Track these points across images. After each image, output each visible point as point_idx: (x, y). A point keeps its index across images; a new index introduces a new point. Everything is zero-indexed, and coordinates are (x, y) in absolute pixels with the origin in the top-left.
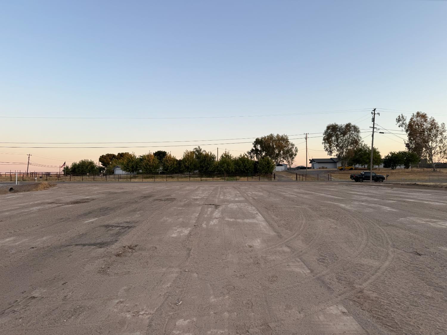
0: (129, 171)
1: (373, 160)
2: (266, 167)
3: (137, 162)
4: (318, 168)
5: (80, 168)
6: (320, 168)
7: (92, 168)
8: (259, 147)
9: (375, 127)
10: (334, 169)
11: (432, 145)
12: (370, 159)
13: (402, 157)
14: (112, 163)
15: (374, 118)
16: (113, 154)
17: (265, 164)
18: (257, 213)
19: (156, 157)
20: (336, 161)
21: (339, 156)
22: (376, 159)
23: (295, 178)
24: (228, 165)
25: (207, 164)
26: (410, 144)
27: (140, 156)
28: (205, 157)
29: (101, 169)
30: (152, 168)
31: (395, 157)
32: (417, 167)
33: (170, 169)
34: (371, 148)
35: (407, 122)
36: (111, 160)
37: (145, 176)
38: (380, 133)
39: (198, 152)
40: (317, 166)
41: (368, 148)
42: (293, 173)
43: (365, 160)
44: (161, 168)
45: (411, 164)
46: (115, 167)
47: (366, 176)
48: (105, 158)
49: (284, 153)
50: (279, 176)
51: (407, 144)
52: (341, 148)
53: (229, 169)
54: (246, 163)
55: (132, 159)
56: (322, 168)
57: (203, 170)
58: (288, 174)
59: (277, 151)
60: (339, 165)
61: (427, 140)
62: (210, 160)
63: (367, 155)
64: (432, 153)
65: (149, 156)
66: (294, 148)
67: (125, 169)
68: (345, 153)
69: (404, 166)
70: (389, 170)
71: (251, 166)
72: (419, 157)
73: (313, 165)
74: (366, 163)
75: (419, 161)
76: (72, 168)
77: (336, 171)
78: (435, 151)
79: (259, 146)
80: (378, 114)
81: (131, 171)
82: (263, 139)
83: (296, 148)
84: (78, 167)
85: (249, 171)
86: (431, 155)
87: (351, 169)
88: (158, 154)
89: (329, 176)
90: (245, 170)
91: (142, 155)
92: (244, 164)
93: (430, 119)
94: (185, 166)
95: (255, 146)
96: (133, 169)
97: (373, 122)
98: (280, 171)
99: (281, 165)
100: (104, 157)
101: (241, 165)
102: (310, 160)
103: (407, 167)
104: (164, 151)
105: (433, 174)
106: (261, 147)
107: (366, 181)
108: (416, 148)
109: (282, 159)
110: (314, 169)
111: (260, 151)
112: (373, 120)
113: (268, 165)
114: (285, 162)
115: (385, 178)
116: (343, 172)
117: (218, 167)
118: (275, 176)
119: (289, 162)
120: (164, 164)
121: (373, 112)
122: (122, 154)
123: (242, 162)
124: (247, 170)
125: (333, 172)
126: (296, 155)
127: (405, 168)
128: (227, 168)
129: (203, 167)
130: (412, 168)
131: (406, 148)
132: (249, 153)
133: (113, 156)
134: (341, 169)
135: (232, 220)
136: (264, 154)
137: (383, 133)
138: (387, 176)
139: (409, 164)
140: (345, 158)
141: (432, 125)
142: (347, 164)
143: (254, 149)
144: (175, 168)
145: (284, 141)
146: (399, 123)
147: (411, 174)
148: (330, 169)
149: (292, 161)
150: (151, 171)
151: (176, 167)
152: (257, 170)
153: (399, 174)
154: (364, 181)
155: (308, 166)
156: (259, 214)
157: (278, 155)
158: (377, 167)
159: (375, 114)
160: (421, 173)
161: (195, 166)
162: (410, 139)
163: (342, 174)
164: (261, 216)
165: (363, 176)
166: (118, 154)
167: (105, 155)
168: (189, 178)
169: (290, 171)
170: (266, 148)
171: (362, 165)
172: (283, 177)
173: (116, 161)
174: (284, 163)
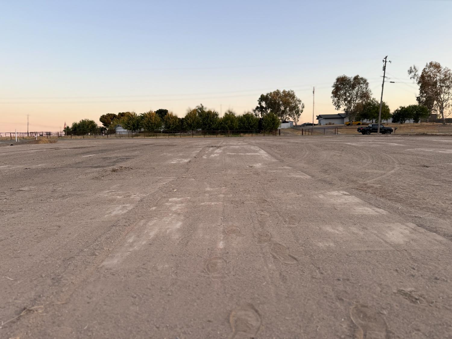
0: (130, 130)
1: (382, 114)
2: (271, 123)
3: (137, 120)
4: (325, 124)
5: (81, 128)
6: (326, 124)
7: (93, 128)
8: (264, 104)
9: (385, 76)
10: (341, 125)
11: (444, 97)
12: (378, 113)
13: (412, 111)
14: (113, 123)
15: (385, 66)
16: (114, 114)
17: (271, 121)
18: (260, 150)
19: (157, 114)
20: (343, 116)
21: (347, 111)
22: (385, 113)
23: (300, 134)
24: (232, 122)
25: (210, 122)
26: (421, 98)
27: (141, 114)
28: (208, 114)
29: (102, 129)
30: (154, 126)
31: (404, 111)
32: (426, 122)
33: (173, 127)
34: (379, 102)
35: (420, 73)
36: (112, 120)
37: (147, 134)
38: (391, 82)
39: (200, 110)
40: (324, 122)
41: (377, 102)
42: (299, 130)
43: (373, 114)
44: (163, 127)
45: (421, 118)
46: (116, 126)
47: (374, 128)
48: (106, 118)
49: (290, 110)
50: (284, 133)
51: (418, 98)
52: (349, 102)
53: (233, 126)
54: (250, 119)
55: (132, 117)
56: (329, 125)
57: (206, 128)
58: (293, 131)
59: (282, 108)
60: (347, 120)
61: (439, 93)
62: (213, 117)
63: (376, 109)
64: (443, 106)
65: (150, 113)
66: (301, 104)
67: (126, 127)
68: (353, 107)
69: (414, 121)
70: (398, 125)
71: (255, 123)
72: (430, 112)
73: (319, 122)
74: (374, 118)
75: (429, 115)
76: (72, 128)
77: (343, 126)
78: (447, 104)
79: (264, 102)
80: (390, 61)
81: (132, 129)
82: (268, 95)
83: (303, 104)
84: (79, 127)
85: (253, 128)
86: (442, 108)
87: (359, 124)
88: (159, 112)
89: (336, 132)
90: (250, 127)
91: (143, 113)
92: (249, 121)
93: (444, 69)
94: (187, 123)
95: (260, 104)
96: (135, 127)
97: (384, 71)
98: (286, 128)
99: (287, 122)
100: (104, 117)
101: (245, 122)
102: (317, 116)
103: (416, 121)
104: (166, 110)
105: (443, 127)
106: (266, 103)
107: (373, 133)
108: (427, 101)
109: (288, 116)
110: (320, 125)
111: (266, 108)
112: (384, 69)
113: (273, 122)
114: (291, 119)
115: (393, 130)
116: (350, 127)
117: (222, 123)
118: (280, 132)
119: (295, 119)
120: (166, 122)
121: (385, 60)
122: (123, 113)
123: (247, 118)
124: (252, 127)
125: (340, 127)
126: (302, 111)
127: (414, 122)
128: (231, 124)
129: (206, 125)
130: (421, 122)
131: (417, 101)
132: (255, 111)
133: (114, 116)
134: (349, 125)
135: (233, 154)
136: (269, 112)
137: (394, 82)
138: (395, 129)
139: (418, 118)
140: (353, 113)
141: (446, 76)
142: (354, 119)
143: (259, 106)
144: (177, 126)
145: (290, 97)
146: (411, 75)
147: (420, 128)
148: (337, 125)
149: (298, 118)
150: (153, 129)
151: (178, 124)
152: (262, 127)
153: (408, 128)
154: (371, 133)
155: (314, 123)
156: (262, 150)
157: (284, 112)
158: (385, 122)
159: (386, 62)
160: (430, 127)
161: (198, 123)
162: (421, 92)
163: (349, 130)
164: (264, 151)
165: (371, 129)
166: (119, 113)
167: (105, 114)
168: (192, 136)
169: (296, 128)
170: (272, 105)
171: (370, 120)
172: (288, 133)
173: (117, 121)
174: (289, 120)
